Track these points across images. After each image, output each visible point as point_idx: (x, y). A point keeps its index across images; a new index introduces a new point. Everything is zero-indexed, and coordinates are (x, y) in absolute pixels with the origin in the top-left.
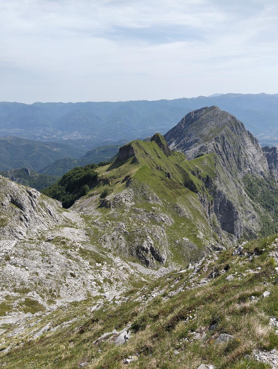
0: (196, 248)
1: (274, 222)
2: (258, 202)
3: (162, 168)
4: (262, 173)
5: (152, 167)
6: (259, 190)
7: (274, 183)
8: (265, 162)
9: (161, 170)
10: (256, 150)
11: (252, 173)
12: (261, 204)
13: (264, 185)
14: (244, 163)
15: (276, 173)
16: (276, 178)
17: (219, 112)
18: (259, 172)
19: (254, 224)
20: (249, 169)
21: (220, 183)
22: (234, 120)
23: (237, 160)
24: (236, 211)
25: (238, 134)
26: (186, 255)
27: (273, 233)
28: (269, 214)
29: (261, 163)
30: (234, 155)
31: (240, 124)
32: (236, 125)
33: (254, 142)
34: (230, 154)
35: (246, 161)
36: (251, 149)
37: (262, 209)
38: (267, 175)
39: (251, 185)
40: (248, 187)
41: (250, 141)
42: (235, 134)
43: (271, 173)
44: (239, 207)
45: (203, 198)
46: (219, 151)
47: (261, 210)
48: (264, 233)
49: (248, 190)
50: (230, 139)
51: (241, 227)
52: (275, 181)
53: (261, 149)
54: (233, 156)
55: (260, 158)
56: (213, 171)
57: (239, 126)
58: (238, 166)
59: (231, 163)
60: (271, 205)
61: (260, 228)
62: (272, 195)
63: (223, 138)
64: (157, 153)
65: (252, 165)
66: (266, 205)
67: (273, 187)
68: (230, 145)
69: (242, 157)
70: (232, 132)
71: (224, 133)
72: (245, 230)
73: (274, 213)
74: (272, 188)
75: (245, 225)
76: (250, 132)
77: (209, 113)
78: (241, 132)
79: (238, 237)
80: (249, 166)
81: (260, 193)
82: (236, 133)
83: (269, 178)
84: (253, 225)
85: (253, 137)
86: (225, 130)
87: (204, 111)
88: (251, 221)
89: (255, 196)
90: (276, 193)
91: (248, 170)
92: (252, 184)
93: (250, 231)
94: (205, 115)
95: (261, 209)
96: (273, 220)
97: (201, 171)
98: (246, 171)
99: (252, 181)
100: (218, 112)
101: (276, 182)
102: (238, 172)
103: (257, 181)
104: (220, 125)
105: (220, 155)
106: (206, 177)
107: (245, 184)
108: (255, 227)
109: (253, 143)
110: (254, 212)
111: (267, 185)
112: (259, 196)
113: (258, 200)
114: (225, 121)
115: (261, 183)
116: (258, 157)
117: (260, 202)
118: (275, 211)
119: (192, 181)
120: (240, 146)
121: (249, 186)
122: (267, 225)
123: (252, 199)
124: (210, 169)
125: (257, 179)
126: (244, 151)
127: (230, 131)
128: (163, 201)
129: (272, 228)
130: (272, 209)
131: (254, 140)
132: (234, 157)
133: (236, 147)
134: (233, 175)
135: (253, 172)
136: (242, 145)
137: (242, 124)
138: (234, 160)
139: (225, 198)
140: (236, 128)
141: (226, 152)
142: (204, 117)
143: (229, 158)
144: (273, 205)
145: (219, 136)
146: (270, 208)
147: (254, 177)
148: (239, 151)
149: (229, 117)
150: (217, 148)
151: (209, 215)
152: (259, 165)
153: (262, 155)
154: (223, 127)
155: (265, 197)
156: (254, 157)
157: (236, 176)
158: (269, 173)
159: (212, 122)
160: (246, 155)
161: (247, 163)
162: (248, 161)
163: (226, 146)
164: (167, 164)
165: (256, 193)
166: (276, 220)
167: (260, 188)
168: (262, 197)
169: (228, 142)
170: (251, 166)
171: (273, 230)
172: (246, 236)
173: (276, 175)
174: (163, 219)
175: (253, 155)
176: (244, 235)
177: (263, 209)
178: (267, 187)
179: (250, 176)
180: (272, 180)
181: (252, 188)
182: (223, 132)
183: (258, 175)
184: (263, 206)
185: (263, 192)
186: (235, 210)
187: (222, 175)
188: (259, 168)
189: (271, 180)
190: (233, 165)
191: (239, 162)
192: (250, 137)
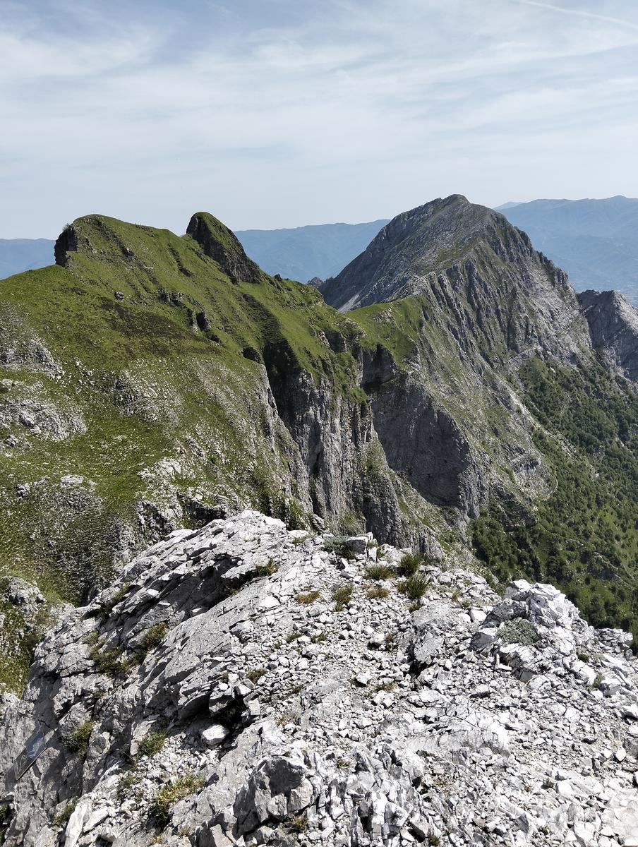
0: (99, 509)
1: (601, 482)
2: (559, 430)
3: (181, 300)
4: (573, 357)
5: (138, 292)
6: (562, 399)
7: (607, 383)
8: (584, 331)
9: (176, 303)
10: (561, 301)
11: (546, 359)
12: (566, 436)
13: (577, 387)
14: (523, 331)
15: (613, 358)
16: (611, 370)
17: (466, 208)
18: (566, 354)
19: (531, 482)
20: (540, 348)
21: (431, 372)
22: (501, 224)
23: (506, 324)
24: (463, 441)
25: (512, 260)
26: (43, 534)
27: (589, 506)
28: (586, 459)
29: (572, 332)
30: (497, 312)
31: (518, 235)
32: (506, 236)
33: (556, 281)
34: (488, 310)
35: (530, 327)
36: (546, 299)
37: (569, 447)
38: (587, 363)
39: (542, 387)
40: (533, 393)
41: (545, 278)
42: (504, 260)
43: (600, 357)
44: (487, 437)
45: (316, 391)
46: (446, 295)
47: (567, 449)
48: (561, 505)
49: (533, 401)
50: (490, 271)
51: (483, 488)
52: (608, 378)
53: (574, 297)
54: (495, 316)
55: (570, 321)
56: (406, 337)
57: (515, 241)
58: (509, 339)
59: (488, 331)
60: (595, 438)
61: (548, 492)
62: (598, 412)
63: (470, 269)
64: (178, 261)
65: (548, 338)
66: (581, 437)
67: (602, 391)
68: (489, 287)
69: (519, 318)
70: (495, 255)
71: (475, 257)
72: (495, 497)
73: (601, 459)
74: (599, 395)
75: (496, 482)
76: (545, 255)
77: (441, 213)
78: (520, 255)
79: (471, 515)
80: (539, 339)
81: (566, 407)
82: (507, 257)
83: (593, 371)
84: (527, 485)
85: (552, 269)
86: (476, 251)
87: (431, 210)
88: (524, 474)
89: (552, 415)
90: (610, 406)
91: (536, 351)
92: (543, 384)
93: (510, 498)
94: (432, 220)
95: (565, 449)
96: (597, 475)
97: (361, 334)
98: (529, 352)
99: (544, 376)
100: (463, 207)
101: (611, 381)
102: (509, 354)
103: (559, 378)
104: (464, 239)
105: (448, 308)
106: (375, 348)
107: (526, 386)
108: (533, 491)
109: (553, 284)
110: (533, 451)
111: (587, 389)
112: (562, 414)
113: (560, 426)
114: (477, 227)
115: (570, 383)
116: (564, 318)
117: (566, 432)
118: (607, 453)
119: (285, 342)
120: (514, 290)
121: (535, 389)
122: (573, 486)
123: (543, 422)
124: (400, 333)
125: (560, 372)
126: (526, 303)
127: (491, 252)
128: (71, 367)
129: (586, 494)
130: (597, 447)
131: (556, 276)
132: (499, 318)
133: (505, 291)
134: (494, 364)
135: (548, 355)
136: (520, 287)
137: (524, 236)
138: (498, 324)
139: (430, 406)
140: (507, 246)
141: (476, 305)
142: (429, 224)
143: (484, 319)
144: (601, 437)
145: (459, 265)
146: (591, 443)
147: (553, 367)
148: (511, 302)
149: (488, 218)
150: (439, 288)
151: (356, 445)
152: (568, 338)
153: (576, 312)
154: (473, 241)
155: (580, 418)
156: (553, 318)
157: (503, 364)
158: (593, 358)
159: (447, 232)
160: (531, 311)
161: (533, 331)
162: (537, 327)
163: (478, 290)
164: (212, 292)
165: (553, 408)
166: (607, 474)
167: (567, 395)
168: (572, 418)
169: (483, 279)
170: (543, 339)
171: (589, 499)
172: (498, 512)
173: (613, 362)
174: (30, 418)
175: (551, 312)
176: (491, 509)
177: (572, 447)
178: (588, 392)
179: (540, 364)
180: (601, 374)
181: (545, 395)
182: (472, 255)
183: (564, 362)
184: (573, 439)
185: (575, 405)
186: (460, 440)
187: (441, 353)
188: (568, 345)
189: (598, 376)
190: (495, 337)
191: (510, 330)
192: (544, 267)
